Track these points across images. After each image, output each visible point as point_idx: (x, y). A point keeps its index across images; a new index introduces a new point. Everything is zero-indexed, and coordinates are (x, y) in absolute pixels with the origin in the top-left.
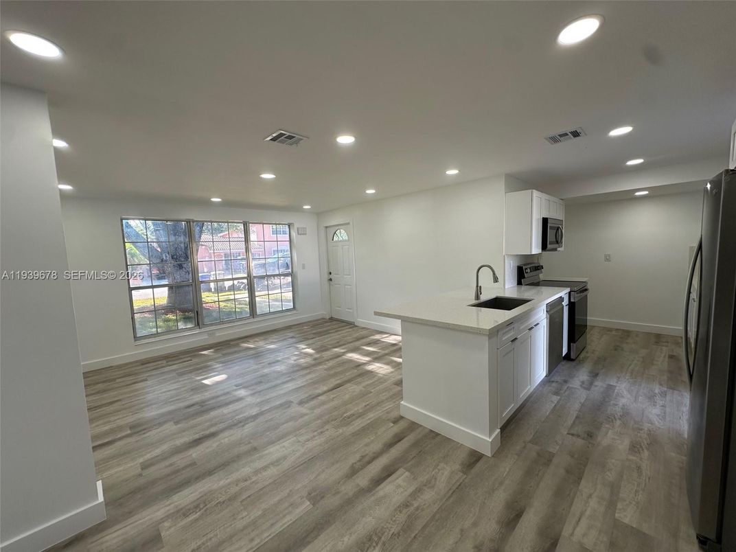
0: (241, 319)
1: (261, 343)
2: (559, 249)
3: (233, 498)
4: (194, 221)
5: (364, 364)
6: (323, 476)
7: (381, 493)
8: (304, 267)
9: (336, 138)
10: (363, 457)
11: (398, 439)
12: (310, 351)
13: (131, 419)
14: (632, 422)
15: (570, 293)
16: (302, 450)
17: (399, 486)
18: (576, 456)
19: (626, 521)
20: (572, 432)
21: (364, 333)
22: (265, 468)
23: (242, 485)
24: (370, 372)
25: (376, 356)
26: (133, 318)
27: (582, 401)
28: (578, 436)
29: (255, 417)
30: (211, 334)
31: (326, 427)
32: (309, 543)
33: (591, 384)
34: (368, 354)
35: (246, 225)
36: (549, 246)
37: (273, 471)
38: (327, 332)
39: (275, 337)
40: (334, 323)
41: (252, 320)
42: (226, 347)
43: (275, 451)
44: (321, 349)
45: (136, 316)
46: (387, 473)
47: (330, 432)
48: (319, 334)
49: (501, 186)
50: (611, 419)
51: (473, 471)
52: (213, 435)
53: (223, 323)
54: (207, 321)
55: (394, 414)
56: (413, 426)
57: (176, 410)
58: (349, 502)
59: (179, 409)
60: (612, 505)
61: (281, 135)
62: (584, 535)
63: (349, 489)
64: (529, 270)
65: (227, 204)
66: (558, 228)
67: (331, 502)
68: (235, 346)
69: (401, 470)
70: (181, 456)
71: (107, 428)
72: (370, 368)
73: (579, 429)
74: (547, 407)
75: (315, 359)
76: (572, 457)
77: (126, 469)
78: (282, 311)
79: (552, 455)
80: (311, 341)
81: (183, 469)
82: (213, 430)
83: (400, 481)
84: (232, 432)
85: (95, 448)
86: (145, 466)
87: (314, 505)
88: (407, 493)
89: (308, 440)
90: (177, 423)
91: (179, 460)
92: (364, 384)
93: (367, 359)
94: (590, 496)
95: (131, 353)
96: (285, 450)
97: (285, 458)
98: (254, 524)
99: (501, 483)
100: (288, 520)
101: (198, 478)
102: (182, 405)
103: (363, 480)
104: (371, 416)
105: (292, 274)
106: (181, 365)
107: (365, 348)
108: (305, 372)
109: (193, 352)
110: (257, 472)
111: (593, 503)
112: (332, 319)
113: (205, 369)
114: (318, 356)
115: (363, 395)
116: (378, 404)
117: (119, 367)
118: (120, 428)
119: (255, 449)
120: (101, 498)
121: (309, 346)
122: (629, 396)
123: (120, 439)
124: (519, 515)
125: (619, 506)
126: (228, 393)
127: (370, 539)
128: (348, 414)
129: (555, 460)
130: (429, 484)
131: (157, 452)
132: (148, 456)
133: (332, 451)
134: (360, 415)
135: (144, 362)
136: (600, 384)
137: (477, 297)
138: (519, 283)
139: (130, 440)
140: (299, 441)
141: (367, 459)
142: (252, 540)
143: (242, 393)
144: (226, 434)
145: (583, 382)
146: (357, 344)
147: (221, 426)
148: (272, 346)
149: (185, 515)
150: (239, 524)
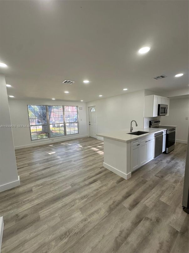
0: (62, 136)
1: (67, 143)
2: (166, 115)
3: (52, 183)
4: (48, 106)
5: (97, 151)
6: (76, 181)
7: (91, 186)
8: (81, 120)
9: (83, 81)
10: (88, 177)
11: (100, 173)
12: (81, 146)
13: (28, 162)
14: (179, 174)
15: (167, 131)
16: (72, 173)
17: (97, 185)
18: (154, 182)
19: (163, 201)
20: (156, 175)
21: (99, 142)
22: (61, 177)
23: (54, 180)
24: (97, 153)
25: (101, 149)
26: (31, 134)
27: (164, 166)
28: (158, 177)
29: (61, 164)
30: (53, 140)
31: (81, 168)
32: (68, 196)
33: (170, 161)
34: (99, 148)
35: (63, 106)
36: (160, 114)
37: (63, 178)
38: (87, 141)
39: (72, 142)
40: (91, 138)
41: (65, 136)
42: (57, 144)
43: (64, 173)
44: (84, 146)
45: (32, 134)
46: (95, 181)
47: (81, 169)
48: (85, 142)
49: (143, 93)
50: (171, 173)
51: (120, 183)
52: (49, 168)
53: (56, 137)
54: (51, 136)
55: (101, 166)
56: (106, 170)
57: (40, 161)
58: (82, 187)
59: (41, 160)
60: (160, 196)
61: (67, 81)
62: (147, 203)
63: (82, 184)
64: (153, 122)
65: (57, 100)
66: (165, 108)
67: (77, 187)
68: (59, 144)
69: (99, 181)
70: (39, 172)
71: (22, 164)
72: (98, 152)
73: (159, 175)
74: (151, 168)
75: (82, 149)
76: (153, 182)
77: (26, 174)
78: (74, 134)
79: (147, 181)
80: (82, 144)
81: (40, 175)
82: (49, 166)
83: (97, 184)
84: (54, 167)
85: (18, 169)
86: (30, 174)
87: (72, 187)
88: (98, 187)
89: (74, 171)
90: (40, 164)
91: (39, 173)
92: (94, 157)
93: (98, 150)
94: (154, 193)
95: (30, 144)
96: (67, 173)
97: (67, 175)
98: (55, 190)
99: (127, 187)
100: (64, 190)
101: (43, 178)
102: (42, 159)
103: (87, 182)
104: (94, 166)
105: (78, 122)
106: (43, 149)
107: (98, 146)
108: (78, 152)
109: (47, 145)
110: (59, 178)
111: (154, 195)
112: (90, 137)
113: (50, 150)
114: (83, 148)
115: (93, 160)
116: (97, 163)
117: (27, 148)
118: (25, 164)
119: (59, 172)
120: (19, 179)
121: (81, 145)
122: (182, 166)
123: (26, 167)
124: (129, 196)
125: (162, 196)
126: (55, 157)
127: (85, 197)
128: (88, 165)
129: (147, 183)
130: (105, 185)
131: (34, 170)
132: (32, 172)
133: (80, 174)
134: (91, 166)
135: (34, 147)
136: (173, 162)
137: (131, 131)
138: (150, 127)
139: (28, 167)
140: (72, 171)
141: (89, 177)
142: (54, 193)
143: (59, 157)
144: (53, 167)
145: (167, 161)
146: (96, 145)
147: (51, 165)
148: (70, 145)
149: (39, 186)
150: (52, 190)
